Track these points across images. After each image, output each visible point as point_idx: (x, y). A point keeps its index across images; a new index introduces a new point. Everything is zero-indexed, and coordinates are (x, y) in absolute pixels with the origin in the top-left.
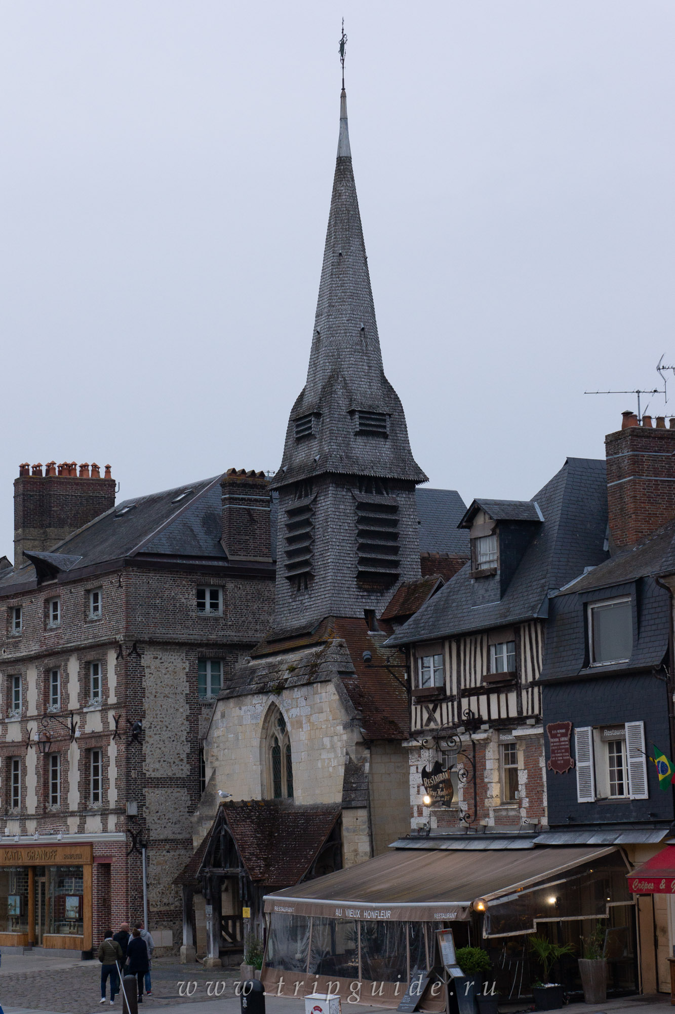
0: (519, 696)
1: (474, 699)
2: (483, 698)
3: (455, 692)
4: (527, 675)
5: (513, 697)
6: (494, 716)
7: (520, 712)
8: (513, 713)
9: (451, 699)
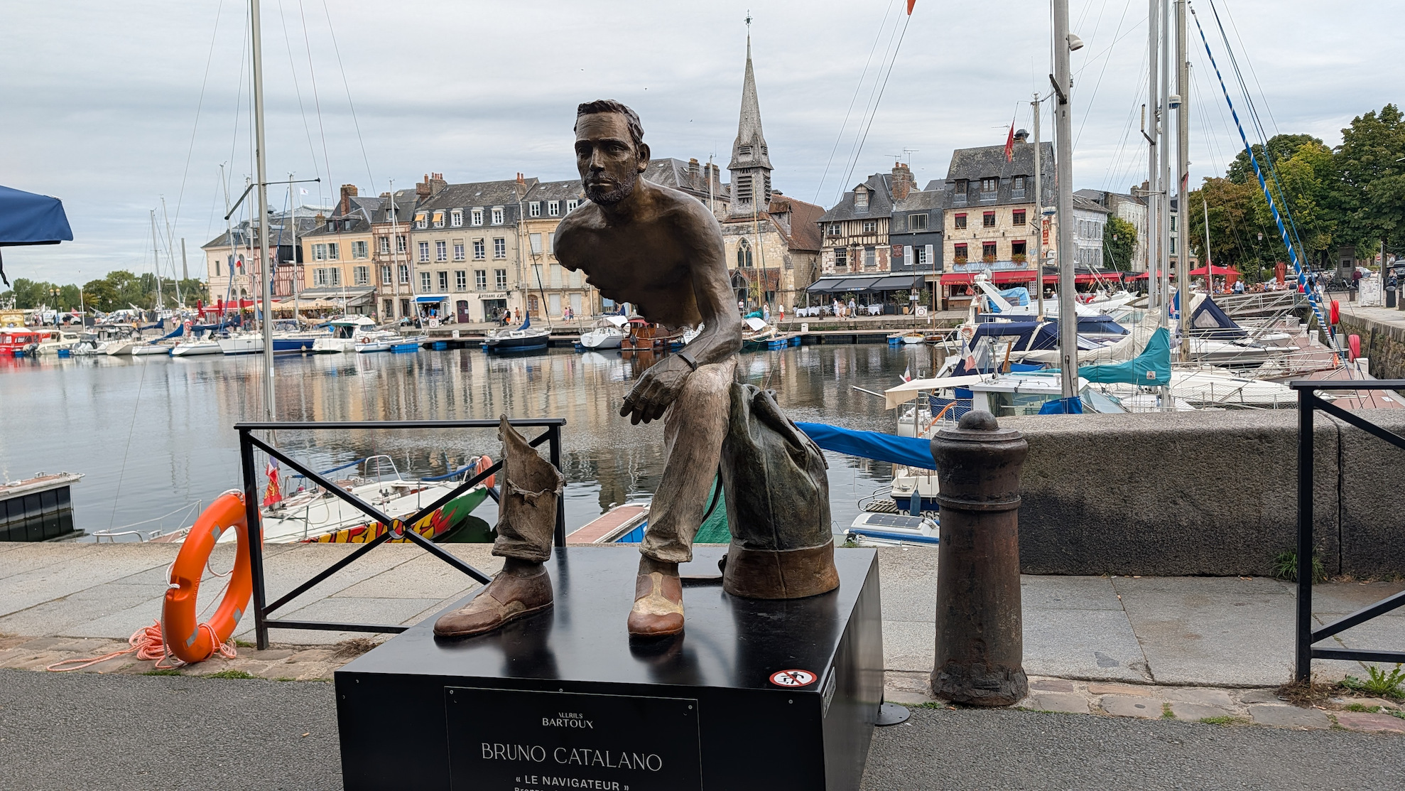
0: (877, 238)
1: (856, 239)
2: (860, 239)
3: (846, 236)
4: (880, 231)
5: (874, 238)
6: (865, 242)
7: (877, 241)
8: (874, 242)
9: (845, 238)
